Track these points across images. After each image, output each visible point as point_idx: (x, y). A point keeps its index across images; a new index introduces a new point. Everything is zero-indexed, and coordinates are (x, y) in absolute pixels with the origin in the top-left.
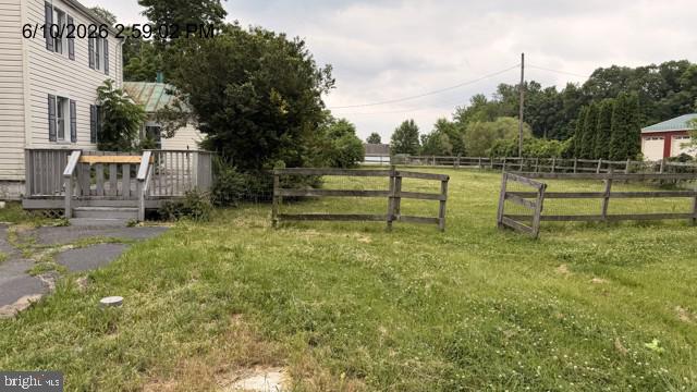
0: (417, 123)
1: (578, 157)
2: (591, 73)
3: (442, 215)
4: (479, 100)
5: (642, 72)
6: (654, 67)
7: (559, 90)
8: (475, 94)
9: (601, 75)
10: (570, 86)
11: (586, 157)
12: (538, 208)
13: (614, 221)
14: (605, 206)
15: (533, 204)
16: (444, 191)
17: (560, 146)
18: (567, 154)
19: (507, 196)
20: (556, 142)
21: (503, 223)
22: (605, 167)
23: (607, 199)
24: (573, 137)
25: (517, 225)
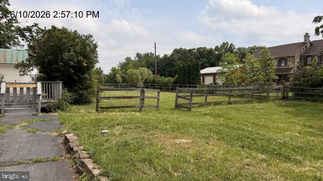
0: (102, 69)
1: (179, 83)
2: (173, 50)
3: (158, 104)
4: (128, 59)
5: (190, 51)
6: (195, 49)
7: (161, 57)
8: (126, 57)
9: (176, 51)
10: (165, 56)
11: (183, 84)
12: (190, 100)
13: (209, 104)
14: (206, 99)
15: (189, 99)
16: (158, 95)
17: (172, 80)
18: (175, 83)
19: (179, 97)
20: (170, 78)
21: (178, 106)
22: (189, 87)
23: (206, 97)
24: (177, 76)
25: (183, 107)
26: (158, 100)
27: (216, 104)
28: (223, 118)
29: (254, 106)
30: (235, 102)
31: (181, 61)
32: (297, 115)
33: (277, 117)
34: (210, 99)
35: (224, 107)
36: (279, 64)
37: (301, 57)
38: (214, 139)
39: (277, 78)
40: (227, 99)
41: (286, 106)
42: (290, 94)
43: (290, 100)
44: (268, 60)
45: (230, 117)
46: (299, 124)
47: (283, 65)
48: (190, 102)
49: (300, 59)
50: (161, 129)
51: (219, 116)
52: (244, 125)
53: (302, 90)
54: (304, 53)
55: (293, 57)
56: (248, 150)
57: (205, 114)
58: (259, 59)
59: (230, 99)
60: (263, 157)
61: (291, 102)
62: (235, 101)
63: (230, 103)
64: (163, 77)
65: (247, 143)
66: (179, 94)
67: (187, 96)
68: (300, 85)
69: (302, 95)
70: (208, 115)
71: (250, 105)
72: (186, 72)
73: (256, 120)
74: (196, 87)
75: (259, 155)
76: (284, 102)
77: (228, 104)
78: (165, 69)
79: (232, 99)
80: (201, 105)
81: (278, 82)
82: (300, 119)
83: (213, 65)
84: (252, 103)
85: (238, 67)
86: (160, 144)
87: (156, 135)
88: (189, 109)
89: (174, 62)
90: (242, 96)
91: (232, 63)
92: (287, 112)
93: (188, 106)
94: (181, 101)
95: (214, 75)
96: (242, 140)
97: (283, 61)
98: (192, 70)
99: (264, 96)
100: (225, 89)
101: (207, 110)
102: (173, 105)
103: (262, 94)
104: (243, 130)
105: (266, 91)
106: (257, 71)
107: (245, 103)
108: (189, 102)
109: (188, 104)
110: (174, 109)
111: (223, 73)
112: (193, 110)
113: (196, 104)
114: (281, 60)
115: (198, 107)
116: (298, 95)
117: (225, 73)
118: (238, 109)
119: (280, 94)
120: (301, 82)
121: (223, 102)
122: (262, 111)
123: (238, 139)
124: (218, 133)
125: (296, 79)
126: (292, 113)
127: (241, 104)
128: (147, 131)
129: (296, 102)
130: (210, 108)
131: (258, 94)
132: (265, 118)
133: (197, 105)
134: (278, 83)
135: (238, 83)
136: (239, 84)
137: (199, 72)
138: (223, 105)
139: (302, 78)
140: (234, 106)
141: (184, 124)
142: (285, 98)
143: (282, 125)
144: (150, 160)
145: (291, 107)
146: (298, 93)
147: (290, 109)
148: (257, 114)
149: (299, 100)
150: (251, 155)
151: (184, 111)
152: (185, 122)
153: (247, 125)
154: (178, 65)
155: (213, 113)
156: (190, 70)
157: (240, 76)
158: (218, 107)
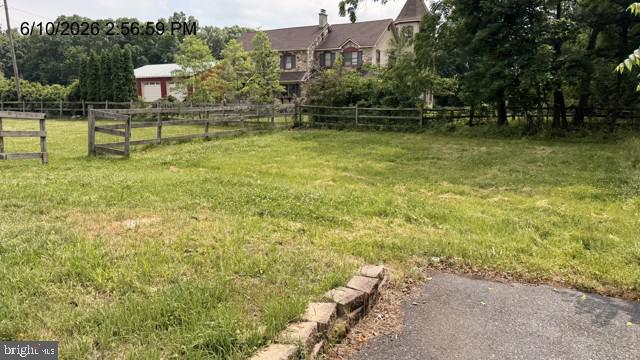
1: (85, 99)
3: (43, 149)
12: (127, 135)
13: (167, 142)
14: (160, 133)
15: (122, 134)
16: (43, 127)
17: (65, 91)
18: (74, 97)
19: (97, 129)
20: (58, 86)
21: (96, 151)
22: (111, 107)
23: (160, 127)
24: (77, 82)
25: (109, 151)
26: (43, 138)
27: (182, 141)
28: (203, 167)
29: (253, 142)
30: (217, 137)
31: (80, 48)
32: (322, 152)
33: (293, 157)
34: (169, 131)
35: (198, 146)
36: (283, 65)
37: (316, 52)
38: (204, 208)
39: (282, 89)
40: (202, 131)
41: (303, 139)
42: (306, 118)
43: (305, 128)
44: (267, 56)
45: (216, 164)
46: (329, 167)
47: (289, 65)
48: (127, 140)
49: (315, 57)
50: (75, 204)
51: (196, 165)
52: (246, 176)
53: (322, 111)
54: (321, 46)
55: (305, 52)
56: (270, 219)
57: (165, 163)
58: (252, 52)
59: (207, 131)
60: (299, 225)
61: (308, 131)
62: (217, 133)
63: (207, 139)
64: (39, 85)
65: (267, 207)
66: (98, 124)
67: (117, 127)
68: (320, 101)
69: (322, 120)
70: (170, 164)
71: (245, 141)
72: (100, 72)
73: (264, 167)
74: (128, 107)
75: (291, 223)
76: (297, 133)
77: (204, 140)
78: (37, 65)
79: (213, 131)
80: (150, 146)
81: (284, 97)
82: (328, 157)
83: (156, 60)
84: (248, 136)
85: (213, 64)
86: (90, 236)
87: (69, 220)
88: (125, 155)
89: (60, 50)
90: (226, 124)
91: (201, 57)
92: (306, 148)
93: (122, 149)
94: (101, 139)
95: (163, 81)
96: (255, 204)
97: (289, 59)
98: (114, 69)
99: (265, 123)
100: (192, 109)
101: (166, 153)
102: (84, 149)
103: (261, 120)
104: (250, 185)
105: (266, 114)
106: (249, 75)
107: (235, 136)
108: (122, 139)
109: (122, 144)
110: (88, 159)
111: (184, 77)
112: (135, 156)
113: (138, 143)
114: (285, 55)
115: (144, 149)
116: (316, 119)
117: (189, 77)
118: (226, 150)
119: (290, 119)
120: (321, 97)
121: (194, 136)
122: (269, 149)
123: (248, 202)
124: (208, 195)
125: (313, 92)
126: (314, 149)
127: (227, 138)
128: (42, 213)
129: (316, 131)
130: (170, 149)
131: (253, 120)
132: (276, 162)
133: (140, 147)
134: (282, 99)
135: (216, 98)
136: (218, 100)
137: (132, 73)
138: (195, 142)
139: (321, 90)
140: (217, 143)
141: (128, 187)
142: (298, 125)
143: (306, 171)
144: (79, 275)
145: (310, 140)
146: (318, 115)
147: (310, 144)
148: (261, 154)
149: (320, 127)
150: (278, 225)
151: (112, 161)
152: (129, 183)
153: (251, 177)
154: (73, 56)
155: (181, 158)
156: (109, 69)
157: (219, 84)
158: (186, 147)
